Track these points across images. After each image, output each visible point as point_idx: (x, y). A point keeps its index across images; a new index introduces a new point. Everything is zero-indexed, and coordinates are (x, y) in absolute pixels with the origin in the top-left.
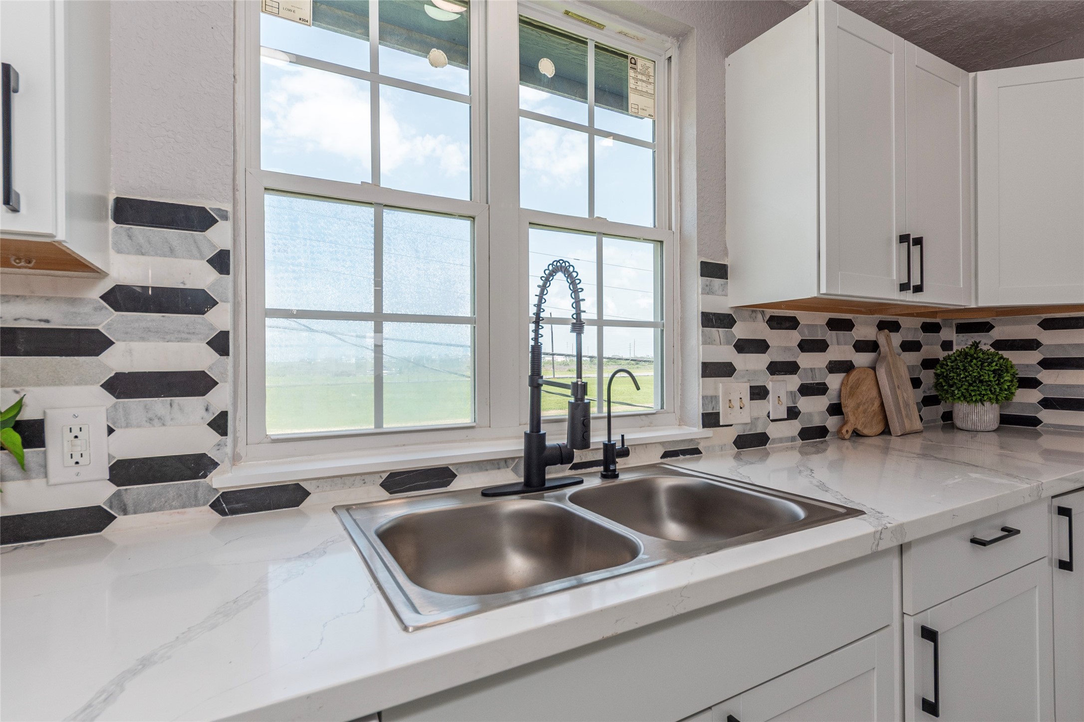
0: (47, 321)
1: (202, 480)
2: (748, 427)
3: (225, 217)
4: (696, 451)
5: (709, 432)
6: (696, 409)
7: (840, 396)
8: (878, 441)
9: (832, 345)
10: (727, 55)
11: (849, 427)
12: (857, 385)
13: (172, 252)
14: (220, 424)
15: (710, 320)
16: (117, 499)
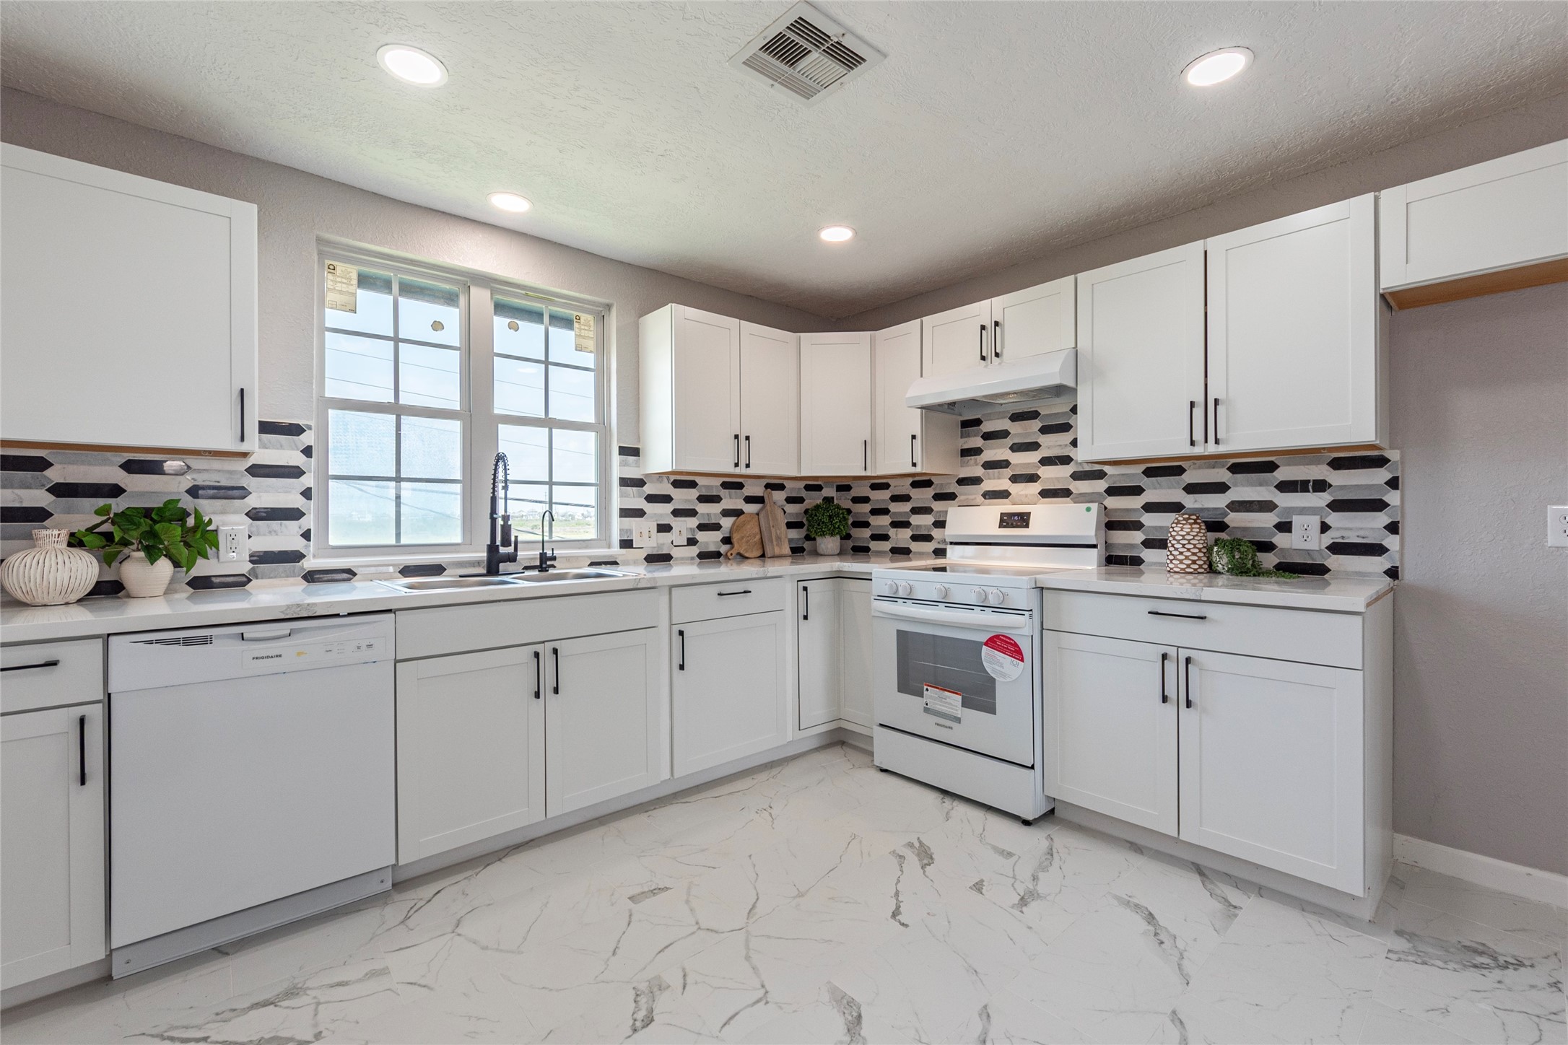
0: (219, 482)
1: (297, 564)
2: (656, 549)
3: (310, 428)
4: (615, 563)
5: (624, 551)
6: (616, 538)
7: (730, 532)
8: (758, 562)
9: (725, 498)
10: (641, 316)
11: (734, 552)
12: (744, 524)
13: (281, 447)
14: (306, 535)
15: (625, 482)
16: (252, 571)
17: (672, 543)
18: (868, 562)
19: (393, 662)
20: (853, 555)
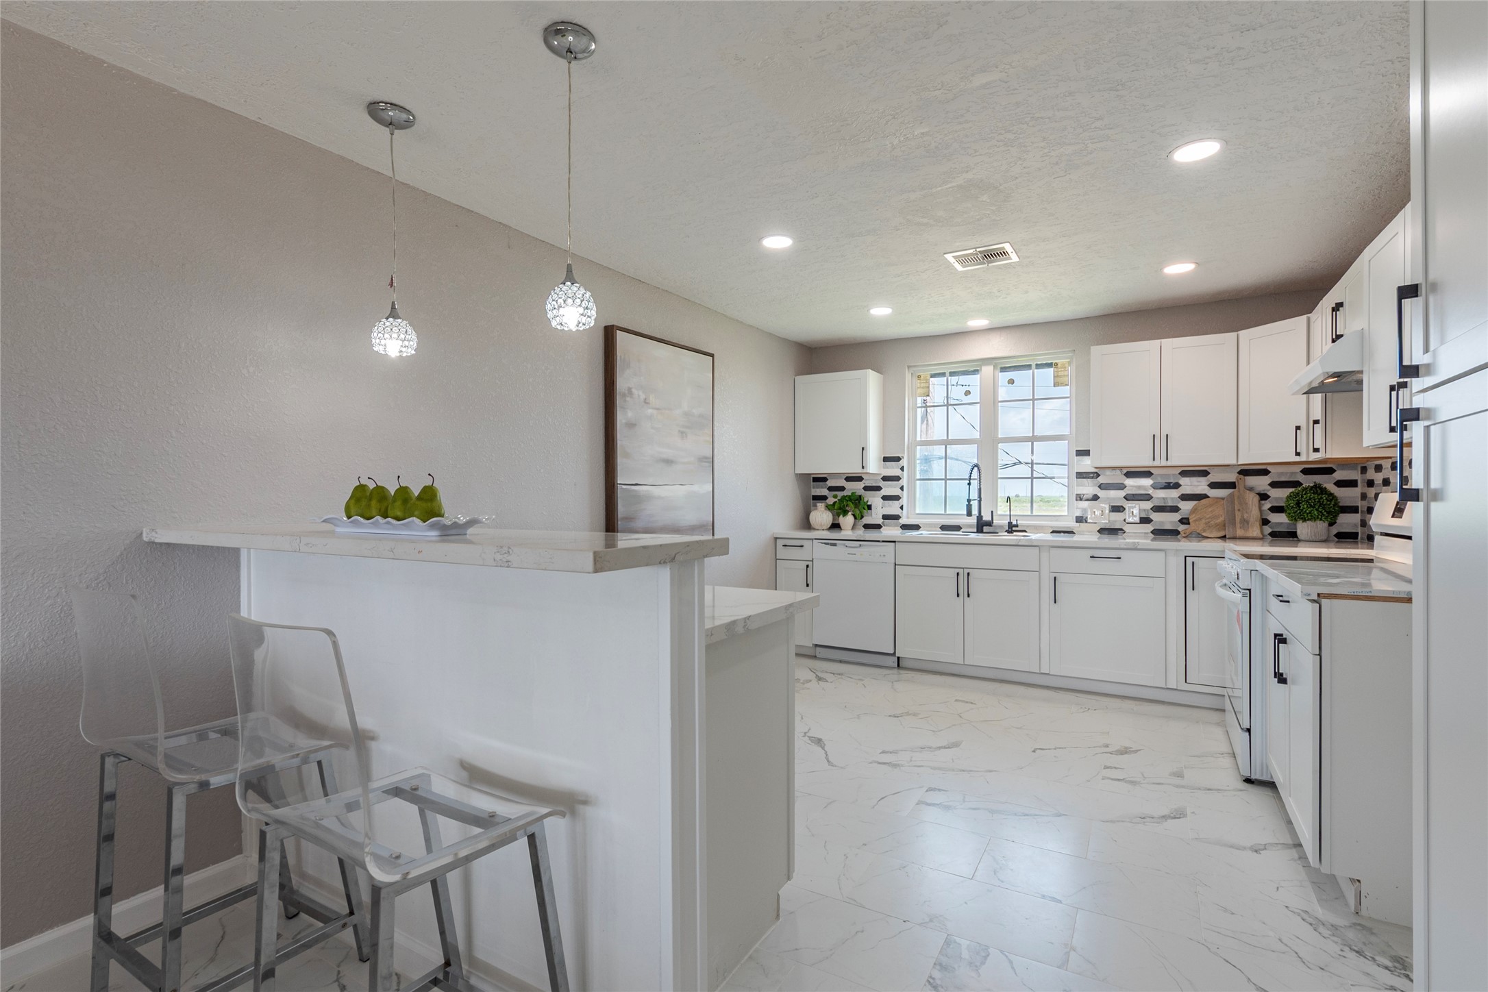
0: (873, 485)
1: (899, 521)
2: (1109, 524)
4: (1071, 532)
5: (1079, 524)
6: (1073, 515)
7: (1189, 514)
9: (1185, 484)
11: (1192, 531)
14: (902, 508)
15: (1083, 475)
16: (883, 522)
17: (1125, 520)
18: (1297, 547)
19: (893, 565)
20: (1338, 542)
